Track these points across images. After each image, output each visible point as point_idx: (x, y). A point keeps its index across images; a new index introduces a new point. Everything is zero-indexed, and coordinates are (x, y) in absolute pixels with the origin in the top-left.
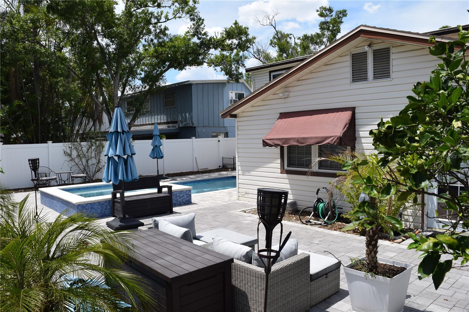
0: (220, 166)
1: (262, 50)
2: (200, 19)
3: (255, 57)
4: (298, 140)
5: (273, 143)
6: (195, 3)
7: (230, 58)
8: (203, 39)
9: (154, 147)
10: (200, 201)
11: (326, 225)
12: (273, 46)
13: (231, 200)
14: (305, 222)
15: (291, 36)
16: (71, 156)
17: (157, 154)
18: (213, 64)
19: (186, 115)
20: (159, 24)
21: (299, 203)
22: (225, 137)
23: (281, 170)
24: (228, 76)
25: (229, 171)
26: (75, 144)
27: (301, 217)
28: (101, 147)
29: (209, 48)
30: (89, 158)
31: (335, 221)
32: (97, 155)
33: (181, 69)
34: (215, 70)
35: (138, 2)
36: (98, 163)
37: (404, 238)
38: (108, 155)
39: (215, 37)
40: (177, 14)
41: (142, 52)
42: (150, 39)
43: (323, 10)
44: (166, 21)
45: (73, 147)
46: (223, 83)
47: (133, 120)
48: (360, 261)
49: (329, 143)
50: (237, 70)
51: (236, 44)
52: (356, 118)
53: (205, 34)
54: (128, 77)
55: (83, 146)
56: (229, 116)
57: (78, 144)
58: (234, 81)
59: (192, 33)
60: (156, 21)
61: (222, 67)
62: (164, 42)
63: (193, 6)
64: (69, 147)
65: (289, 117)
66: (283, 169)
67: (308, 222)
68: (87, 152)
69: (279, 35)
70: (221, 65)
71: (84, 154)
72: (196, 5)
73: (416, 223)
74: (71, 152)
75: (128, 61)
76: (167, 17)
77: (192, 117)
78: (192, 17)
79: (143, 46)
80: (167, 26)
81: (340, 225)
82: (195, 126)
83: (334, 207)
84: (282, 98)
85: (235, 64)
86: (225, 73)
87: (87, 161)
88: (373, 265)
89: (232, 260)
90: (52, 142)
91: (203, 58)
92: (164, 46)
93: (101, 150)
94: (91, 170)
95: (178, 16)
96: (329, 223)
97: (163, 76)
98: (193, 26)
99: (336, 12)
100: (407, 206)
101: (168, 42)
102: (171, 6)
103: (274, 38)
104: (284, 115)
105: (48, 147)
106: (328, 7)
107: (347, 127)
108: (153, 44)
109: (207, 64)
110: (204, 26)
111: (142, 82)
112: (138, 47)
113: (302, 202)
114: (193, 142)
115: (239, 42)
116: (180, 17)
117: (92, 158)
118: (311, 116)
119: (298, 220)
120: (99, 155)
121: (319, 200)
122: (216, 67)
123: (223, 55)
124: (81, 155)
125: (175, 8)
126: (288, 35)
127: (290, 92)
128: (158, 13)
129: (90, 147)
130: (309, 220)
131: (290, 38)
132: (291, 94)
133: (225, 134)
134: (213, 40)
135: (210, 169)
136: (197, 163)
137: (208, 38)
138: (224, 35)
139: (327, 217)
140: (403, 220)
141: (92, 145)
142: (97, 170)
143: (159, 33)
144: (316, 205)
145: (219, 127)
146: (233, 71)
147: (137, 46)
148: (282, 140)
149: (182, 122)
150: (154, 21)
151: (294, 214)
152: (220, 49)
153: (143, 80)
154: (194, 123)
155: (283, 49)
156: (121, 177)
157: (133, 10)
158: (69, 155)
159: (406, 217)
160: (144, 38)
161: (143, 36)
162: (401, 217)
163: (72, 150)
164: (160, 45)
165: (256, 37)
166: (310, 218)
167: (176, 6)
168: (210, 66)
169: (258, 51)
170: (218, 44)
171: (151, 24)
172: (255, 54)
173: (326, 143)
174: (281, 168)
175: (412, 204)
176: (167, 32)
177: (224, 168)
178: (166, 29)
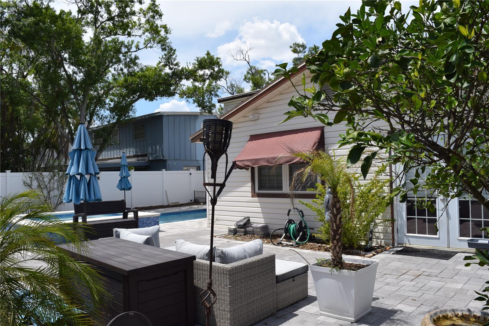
0: (191, 201)
1: (235, 85)
2: (171, 49)
3: (229, 92)
4: (268, 160)
5: (243, 164)
6: (167, 33)
7: (203, 89)
8: (175, 70)
9: (121, 178)
10: (169, 229)
11: (298, 245)
12: (247, 82)
13: (201, 228)
14: (276, 244)
15: (266, 72)
16: (31, 187)
17: (124, 185)
18: (185, 95)
19: (156, 148)
20: (129, 53)
21: (270, 227)
22: (197, 170)
23: (252, 193)
24: (200, 108)
25: (201, 205)
26: (36, 174)
27: (273, 240)
28: (65, 178)
29: (181, 79)
30: (51, 189)
31: (307, 242)
32: (59, 186)
33: (152, 100)
34: (187, 101)
35: (107, 30)
36: (61, 195)
37: (375, 253)
38: (69, 174)
39: (187, 68)
40: (148, 43)
41: (111, 81)
42: (119, 68)
43: (296, 47)
44: (136, 51)
45: (33, 177)
46: (195, 115)
47: (100, 151)
48: (326, 260)
49: (298, 162)
50: (210, 102)
51: (208, 74)
52: (325, 137)
53: (177, 64)
54: (96, 107)
55: (45, 177)
56: (199, 140)
57: (39, 174)
58: (206, 113)
59: (163, 64)
60: (126, 50)
61: (195, 99)
62: (134, 72)
63: (164, 36)
64: (30, 177)
65: (259, 139)
66: (254, 192)
67: (280, 244)
68: (49, 183)
69: (253, 71)
70: (193, 97)
71: (45, 185)
72: (168, 35)
73: (387, 239)
74: (31, 183)
75: (96, 90)
76: (137, 47)
77: (163, 149)
78: (163, 47)
79: (112, 75)
80: (137, 55)
81: (312, 245)
82: (166, 159)
83: (306, 227)
84: (253, 121)
85: (207, 95)
86: (197, 105)
87: (49, 193)
88: (338, 260)
89: (194, 258)
90: (10, 171)
91: (175, 89)
92: (134, 76)
93: (65, 181)
94: (53, 202)
95: (149, 45)
96: (300, 244)
97: (133, 106)
98: (164, 57)
99: (310, 49)
100: (377, 222)
101: (138, 72)
102: (141, 35)
103: (248, 73)
104: (254, 138)
105: (6, 177)
106: (301, 43)
107: (316, 145)
108: (123, 73)
109: (179, 95)
110: (176, 57)
111: (110, 112)
112: (107, 77)
113: (273, 225)
114: (163, 174)
115: (211, 73)
116: (151, 47)
117: (54, 189)
118: (280, 137)
119: (270, 243)
120: (62, 186)
121: (290, 222)
122: (188, 99)
123: (195, 87)
124: (42, 185)
125: (146, 38)
126: (262, 71)
127: (260, 114)
128: (128, 43)
129: (53, 178)
130: (280, 241)
131: (265, 74)
132: (261, 116)
133: (197, 168)
134: (185, 71)
135: (180, 203)
136: (167, 196)
137: (180, 68)
138: (196, 66)
139: (298, 238)
140: (374, 237)
141: (55, 176)
142: (59, 202)
143: (129, 62)
144: (287, 227)
145: (191, 160)
146: (206, 102)
147: (106, 75)
148: (252, 161)
149: (152, 154)
150: (124, 50)
151: (266, 238)
152: (192, 80)
153: (112, 110)
154: (165, 155)
155: (257, 84)
156: (83, 197)
157: (102, 37)
158: (29, 186)
159: (377, 235)
160: (113, 66)
161: (113, 65)
162: (372, 234)
163: (33, 180)
164: (130, 74)
165: (230, 72)
166: (281, 239)
167: (147, 36)
168: (183, 97)
169: (232, 86)
170: (190, 74)
171: (121, 53)
172: (228, 89)
173: (296, 162)
174: (252, 192)
175: (382, 221)
176: (137, 61)
177: (196, 202)
178: (136, 58)
